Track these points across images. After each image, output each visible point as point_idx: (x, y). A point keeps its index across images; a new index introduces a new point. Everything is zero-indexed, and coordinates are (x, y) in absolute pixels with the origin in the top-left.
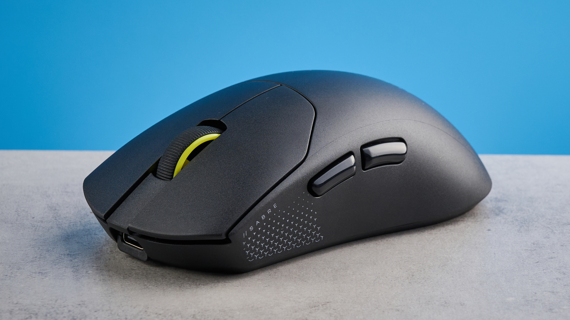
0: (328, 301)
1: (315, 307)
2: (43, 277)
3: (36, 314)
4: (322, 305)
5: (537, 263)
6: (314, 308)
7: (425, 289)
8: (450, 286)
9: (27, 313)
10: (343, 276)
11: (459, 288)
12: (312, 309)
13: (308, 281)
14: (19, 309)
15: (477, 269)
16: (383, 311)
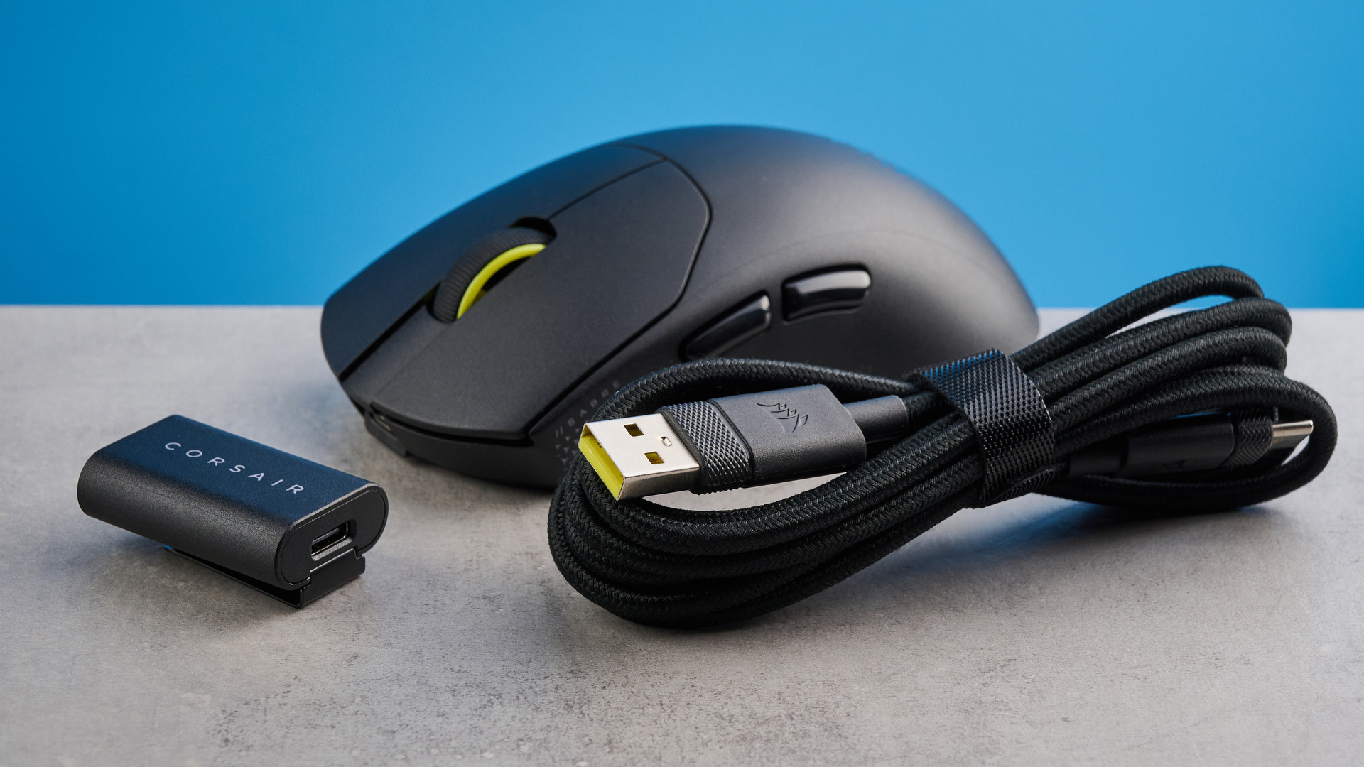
0: (1009, 657)
1: (989, 671)
2: (494, 608)
3: (500, 696)
4: (1002, 667)
5: (1357, 564)
6: (988, 675)
7: (1173, 627)
8: (1217, 620)
9: (483, 693)
10: (1024, 598)
11: (1232, 622)
12: (985, 677)
13: (965, 611)
14: (467, 685)
15: (1255, 578)
16: (1112, 680)
